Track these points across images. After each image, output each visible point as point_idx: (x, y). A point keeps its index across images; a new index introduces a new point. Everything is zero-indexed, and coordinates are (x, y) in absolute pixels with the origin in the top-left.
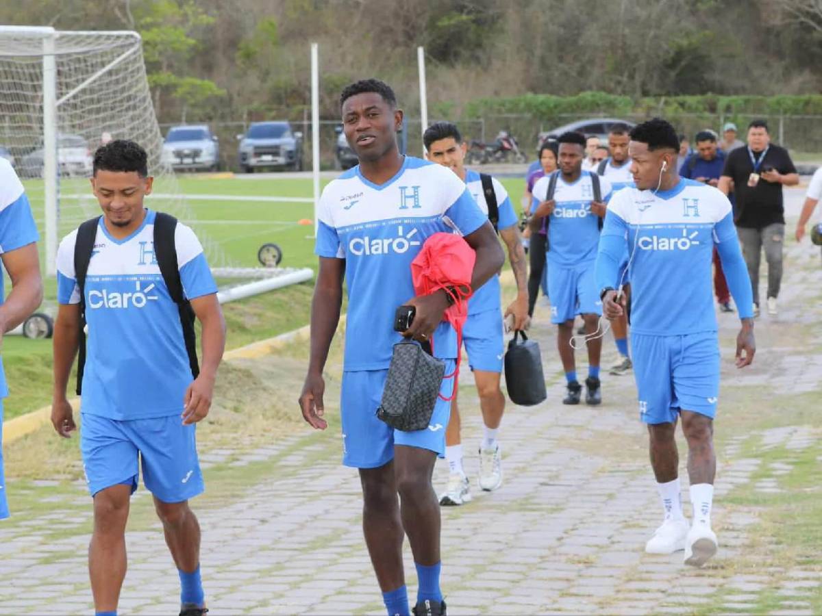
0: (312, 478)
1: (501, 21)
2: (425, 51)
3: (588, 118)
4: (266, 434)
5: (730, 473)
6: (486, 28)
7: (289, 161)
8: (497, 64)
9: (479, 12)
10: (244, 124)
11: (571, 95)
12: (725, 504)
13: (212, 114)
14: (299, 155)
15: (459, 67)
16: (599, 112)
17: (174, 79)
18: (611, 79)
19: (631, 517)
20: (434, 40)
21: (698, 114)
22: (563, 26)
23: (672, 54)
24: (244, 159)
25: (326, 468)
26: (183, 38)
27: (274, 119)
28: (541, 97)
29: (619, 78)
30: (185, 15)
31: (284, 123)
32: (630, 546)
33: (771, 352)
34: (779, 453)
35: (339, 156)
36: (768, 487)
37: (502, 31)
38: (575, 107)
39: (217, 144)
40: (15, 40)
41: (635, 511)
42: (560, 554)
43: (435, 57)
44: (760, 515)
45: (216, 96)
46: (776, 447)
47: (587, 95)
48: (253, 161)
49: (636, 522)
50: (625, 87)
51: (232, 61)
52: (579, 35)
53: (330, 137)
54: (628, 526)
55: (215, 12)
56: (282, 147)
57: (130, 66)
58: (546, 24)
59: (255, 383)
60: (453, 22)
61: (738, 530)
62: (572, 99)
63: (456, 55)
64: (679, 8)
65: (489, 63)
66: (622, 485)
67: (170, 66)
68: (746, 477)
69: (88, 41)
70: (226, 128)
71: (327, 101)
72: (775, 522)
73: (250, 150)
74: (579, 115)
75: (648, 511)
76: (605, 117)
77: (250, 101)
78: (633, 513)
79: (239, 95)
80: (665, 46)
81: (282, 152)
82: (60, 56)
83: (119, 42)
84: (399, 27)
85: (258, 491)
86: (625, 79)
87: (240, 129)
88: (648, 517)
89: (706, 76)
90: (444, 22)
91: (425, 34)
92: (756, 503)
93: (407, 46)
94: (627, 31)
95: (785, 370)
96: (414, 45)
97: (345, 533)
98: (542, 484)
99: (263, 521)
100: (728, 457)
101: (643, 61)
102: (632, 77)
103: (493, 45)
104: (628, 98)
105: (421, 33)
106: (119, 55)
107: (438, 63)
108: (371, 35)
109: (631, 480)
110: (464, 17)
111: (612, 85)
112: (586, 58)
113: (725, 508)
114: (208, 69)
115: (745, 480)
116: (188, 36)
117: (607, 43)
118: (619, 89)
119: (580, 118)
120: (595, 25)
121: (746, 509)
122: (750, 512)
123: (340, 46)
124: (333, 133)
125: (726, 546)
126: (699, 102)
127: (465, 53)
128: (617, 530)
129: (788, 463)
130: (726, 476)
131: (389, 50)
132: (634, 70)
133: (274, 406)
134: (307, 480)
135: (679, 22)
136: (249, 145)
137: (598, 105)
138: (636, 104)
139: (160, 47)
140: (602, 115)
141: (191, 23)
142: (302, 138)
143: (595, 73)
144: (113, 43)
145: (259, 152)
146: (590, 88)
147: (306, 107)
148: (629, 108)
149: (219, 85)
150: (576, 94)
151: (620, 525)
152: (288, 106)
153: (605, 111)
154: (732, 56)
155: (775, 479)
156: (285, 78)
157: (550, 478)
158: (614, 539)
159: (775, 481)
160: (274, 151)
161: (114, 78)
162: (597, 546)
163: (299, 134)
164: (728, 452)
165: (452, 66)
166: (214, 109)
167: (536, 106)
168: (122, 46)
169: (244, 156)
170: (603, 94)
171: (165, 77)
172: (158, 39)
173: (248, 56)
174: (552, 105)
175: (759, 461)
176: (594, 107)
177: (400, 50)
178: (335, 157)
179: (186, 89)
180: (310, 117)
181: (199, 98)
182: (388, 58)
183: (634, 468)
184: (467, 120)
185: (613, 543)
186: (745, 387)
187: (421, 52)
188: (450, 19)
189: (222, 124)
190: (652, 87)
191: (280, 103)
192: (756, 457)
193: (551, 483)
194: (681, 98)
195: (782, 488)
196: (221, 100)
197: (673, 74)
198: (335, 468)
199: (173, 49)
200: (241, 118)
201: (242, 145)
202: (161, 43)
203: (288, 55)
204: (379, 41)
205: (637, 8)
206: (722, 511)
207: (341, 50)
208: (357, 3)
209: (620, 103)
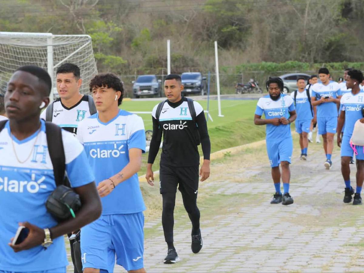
1: (250, 29)
4: (150, 216)
5: (360, 233)
6: (244, 32)
7: (155, 92)
8: (249, 49)
9: (241, 25)
10: (135, 76)
11: (282, 63)
13: (121, 72)
14: (160, 90)
15: (232, 50)
16: (295, 70)
17: (103, 56)
18: (300, 55)
20: (220, 38)
21: (339, 71)
22: (278, 31)
23: (327, 43)
24: (135, 92)
25: (178, 231)
26: (108, 38)
28: (269, 64)
29: (304, 55)
30: (108, 27)
31: (153, 76)
32: (316, 266)
37: (251, 34)
38: (284, 68)
40: (35, 39)
42: (285, 269)
43: (221, 46)
45: (123, 64)
47: (289, 63)
48: (139, 93)
49: (319, 255)
50: (306, 58)
51: (129, 47)
52: (285, 35)
54: (315, 257)
55: (122, 26)
56: (152, 86)
57: (87, 50)
58: (271, 31)
59: (145, 193)
60: (228, 30)
63: (230, 45)
64: (330, 23)
65: (245, 48)
66: (312, 238)
67: (102, 50)
69: (68, 39)
70: (127, 78)
71: (172, 66)
73: (138, 88)
74: (286, 71)
75: (324, 250)
76: (297, 72)
77: (138, 66)
78: (317, 251)
79: (133, 63)
80: (324, 40)
81: (152, 89)
82: (55, 46)
83: (81, 40)
84: (204, 33)
85: (148, 241)
86: (306, 55)
87: (133, 79)
89: (343, 54)
90: (225, 30)
93: (208, 41)
94: (307, 34)
96: (213, 40)
97: (188, 260)
98: (276, 238)
99: (151, 255)
100: (358, 225)
101: (314, 47)
102: (309, 54)
103: (247, 40)
104: (308, 64)
105: (215, 35)
106: (81, 46)
107: (222, 48)
108: (192, 36)
109: (316, 236)
110: (234, 28)
111: (301, 58)
112: (289, 46)
113: (358, 248)
114: (119, 51)
116: (109, 37)
117: (298, 39)
118: (304, 60)
119: (286, 73)
120: (293, 31)
123: (178, 41)
125: (359, 266)
126: (340, 65)
127: (234, 44)
128: (310, 258)
131: (200, 42)
132: (310, 51)
133: (154, 203)
135: (330, 29)
136: (137, 86)
137: (294, 67)
138: (312, 67)
141: (111, 31)
142: (161, 82)
143: (293, 53)
144: (79, 40)
145: (142, 88)
146: (291, 59)
147: (163, 69)
148: (308, 68)
149: (124, 59)
150: (285, 62)
152: (155, 68)
153: (298, 70)
154: (355, 45)
156: (154, 55)
157: (279, 235)
158: (309, 263)
160: (149, 88)
161: (79, 56)
162: (302, 266)
163: (160, 81)
165: (229, 50)
166: (122, 69)
167: (266, 68)
168: (82, 42)
169: (135, 91)
170: (297, 62)
171: (100, 55)
172: (96, 38)
173: (137, 45)
174: (274, 67)
176: (292, 68)
177: (205, 42)
179: (109, 60)
180: (165, 73)
181: (115, 64)
182: (199, 46)
183: (317, 230)
184: (235, 74)
185: (309, 264)
187: (216, 43)
188: (227, 28)
189: (125, 76)
190: (319, 59)
191: (151, 67)
193: (280, 237)
194: (332, 64)
196: (124, 65)
197: (328, 53)
198: (182, 231)
199: (103, 43)
200: (134, 73)
201: (134, 85)
202: (97, 40)
203: (155, 45)
204: (196, 38)
205: (312, 23)
206: (357, 250)
207: (178, 43)
208: (186, 22)
209: (304, 66)
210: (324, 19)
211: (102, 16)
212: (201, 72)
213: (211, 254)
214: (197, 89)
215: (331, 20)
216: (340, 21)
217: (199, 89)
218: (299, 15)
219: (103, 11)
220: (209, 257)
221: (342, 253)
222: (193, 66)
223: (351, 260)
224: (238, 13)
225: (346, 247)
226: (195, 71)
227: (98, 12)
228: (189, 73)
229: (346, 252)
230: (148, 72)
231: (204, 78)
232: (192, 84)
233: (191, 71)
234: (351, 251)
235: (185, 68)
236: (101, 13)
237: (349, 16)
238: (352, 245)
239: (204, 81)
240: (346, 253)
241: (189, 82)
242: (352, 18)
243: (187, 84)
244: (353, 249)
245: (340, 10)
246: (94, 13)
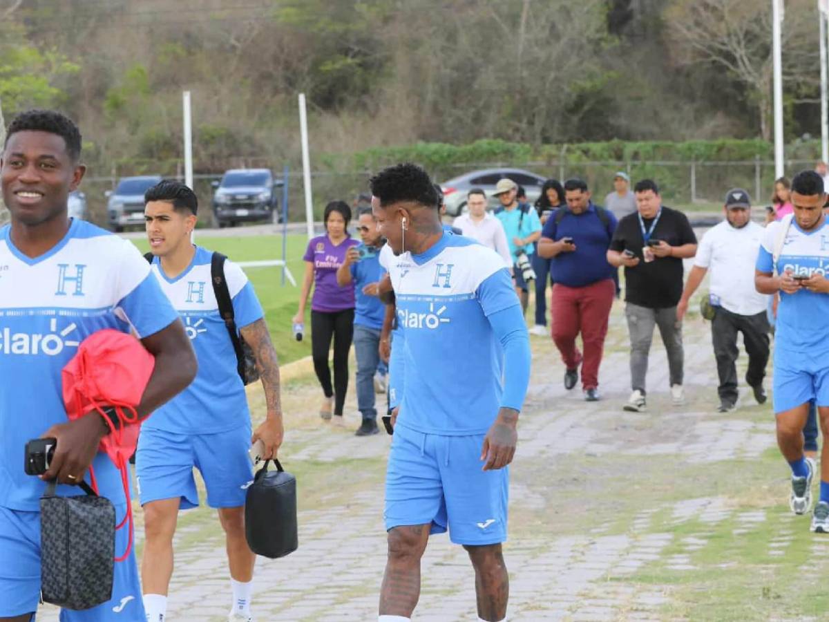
0: (188, 563)
1: (389, 64)
2: (306, 98)
3: (484, 168)
5: (639, 550)
6: (373, 72)
8: (385, 112)
9: (365, 55)
10: (113, 179)
11: (466, 143)
12: (633, 582)
15: (345, 115)
16: (496, 161)
18: (509, 125)
19: (532, 598)
20: (316, 86)
21: (603, 162)
22: (456, 69)
23: (574, 97)
24: (114, 218)
26: (46, 88)
27: (144, 173)
28: (434, 146)
29: (517, 124)
30: (47, 62)
31: (155, 178)
33: (682, 418)
34: (692, 527)
35: (216, 212)
36: (680, 564)
37: (390, 75)
38: (470, 156)
39: (84, 202)
41: (537, 592)
43: (319, 105)
44: (671, 594)
46: (689, 520)
47: (484, 143)
48: (123, 220)
49: (537, 604)
50: (523, 133)
51: (99, 110)
52: (474, 78)
53: (206, 192)
54: (528, 609)
55: (80, 59)
58: (438, 68)
60: (337, 66)
61: (647, 611)
62: (469, 147)
63: (342, 102)
64: (581, 47)
65: (377, 110)
66: (523, 564)
68: (657, 553)
70: (94, 184)
71: (203, 153)
72: (688, 601)
73: (119, 208)
74: (474, 164)
75: (550, 592)
76: (503, 167)
77: (119, 155)
78: (535, 594)
79: (107, 148)
80: (567, 89)
84: (279, 73)
86: (524, 125)
87: (108, 186)
88: (550, 598)
89: (612, 121)
90: (328, 66)
91: (308, 79)
92: (667, 580)
93: (289, 93)
94: (525, 74)
95: (697, 436)
96: (295, 92)
98: (436, 564)
100: (636, 532)
101: (543, 106)
102: (531, 123)
103: (381, 91)
104: (527, 146)
105: (303, 80)
107: (322, 111)
108: (249, 81)
109: (533, 558)
110: (349, 61)
111: (510, 132)
112: (481, 103)
113: (633, 586)
115: (657, 557)
116: (51, 85)
117: (504, 86)
118: (518, 136)
119: (476, 168)
120: (491, 67)
121: (656, 588)
122: (661, 591)
123: (216, 95)
124: (209, 187)
126: (603, 149)
127: (352, 100)
129: (701, 538)
130: (636, 553)
131: (268, 97)
132: (534, 115)
134: (183, 563)
135: (581, 63)
136: (117, 203)
137: (495, 154)
138: (537, 153)
139: (20, 98)
140: (499, 164)
141: (54, 71)
143: (492, 119)
145: (129, 209)
146: (486, 135)
147: (179, 160)
148: (528, 157)
150: (472, 141)
151: (520, 608)
152: (160, 159)
153: (503, 160)
154: (640, 99)
155: (688, 555)
156: (153, 130)
157: (445, 557)
159: (687, 558)
164: (637, 526)
165: (337, 114)
167: (428, 157)
169: (113, 215)
170: (500, 141)
172: (19, 90)
173: (117, 105)
174: (445, 154)
175: (669, 536)
176: (491, 156)
177: (283, 96)
178: (211, 213)
180: (183, 172)
182: (267, 107)
183: (537, 545)
184: (354, 172)
186: (657, 456)
187: (302, 99)
188: (334, 63)
189: (89, 180)
190: (554, 134)
191: (152, 156)
192: (668, 531)
193: (445, 563)
194: (584, 145)
195: (695, 565)
196: (87, 154)
197: (575, 119)
198: (212, 551)
199: (35, 99)
200: (109, 173)
201: (111, 202)
202: (22, 93)
203: (160, 104)
204: (258, 88)
205: (536, 49)
206: (630, 590)
207: (217, 98)
208: (234, 47)
209: (519, 151)
210: (564, 40)
211: (31, 36)
212: (271, 168)
213: (277, 606)
214: (263, 208)
215: (584, 41)
216: (603, 44)
217: (267, 208)
218: (506, 28)
219: (34, 23)
220: (274, 611)
221: (595, 598)
222: (252, 154)
223: (616, 614)
224: (359, 26)
225: (604, 584)
226: (256, 166)
227: (21, 27)
228: (243, 171)
229: (604, 595)
230: (144, 168)
231: (278, 182)
232: (251, 197)
233: (247, 167)
234: (615, 593)
235: (234, 160)
236: (31, 28)
237: (626, 29)
238: (618, 580)
239: (278, 189)
240: (602, 598)
241: (242, 191)
242: (631, 36)
243: (239, 197)
244: (621, 588)
245: (603, 17)
246: (13, 28)
